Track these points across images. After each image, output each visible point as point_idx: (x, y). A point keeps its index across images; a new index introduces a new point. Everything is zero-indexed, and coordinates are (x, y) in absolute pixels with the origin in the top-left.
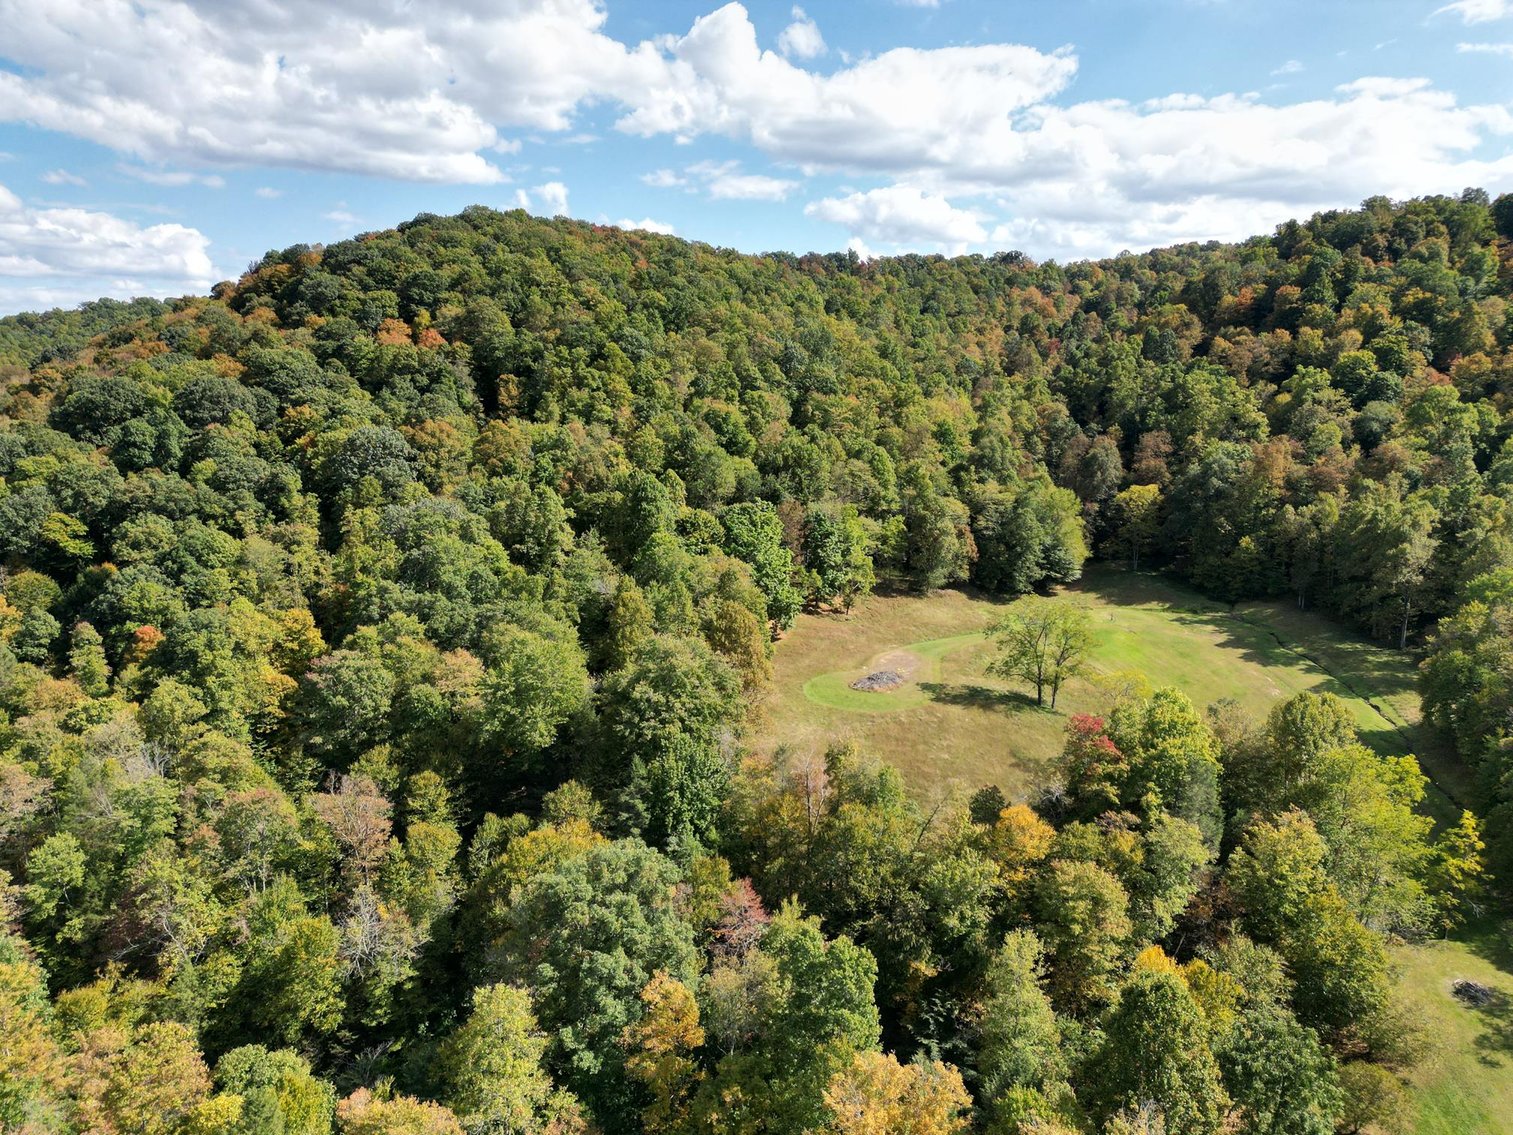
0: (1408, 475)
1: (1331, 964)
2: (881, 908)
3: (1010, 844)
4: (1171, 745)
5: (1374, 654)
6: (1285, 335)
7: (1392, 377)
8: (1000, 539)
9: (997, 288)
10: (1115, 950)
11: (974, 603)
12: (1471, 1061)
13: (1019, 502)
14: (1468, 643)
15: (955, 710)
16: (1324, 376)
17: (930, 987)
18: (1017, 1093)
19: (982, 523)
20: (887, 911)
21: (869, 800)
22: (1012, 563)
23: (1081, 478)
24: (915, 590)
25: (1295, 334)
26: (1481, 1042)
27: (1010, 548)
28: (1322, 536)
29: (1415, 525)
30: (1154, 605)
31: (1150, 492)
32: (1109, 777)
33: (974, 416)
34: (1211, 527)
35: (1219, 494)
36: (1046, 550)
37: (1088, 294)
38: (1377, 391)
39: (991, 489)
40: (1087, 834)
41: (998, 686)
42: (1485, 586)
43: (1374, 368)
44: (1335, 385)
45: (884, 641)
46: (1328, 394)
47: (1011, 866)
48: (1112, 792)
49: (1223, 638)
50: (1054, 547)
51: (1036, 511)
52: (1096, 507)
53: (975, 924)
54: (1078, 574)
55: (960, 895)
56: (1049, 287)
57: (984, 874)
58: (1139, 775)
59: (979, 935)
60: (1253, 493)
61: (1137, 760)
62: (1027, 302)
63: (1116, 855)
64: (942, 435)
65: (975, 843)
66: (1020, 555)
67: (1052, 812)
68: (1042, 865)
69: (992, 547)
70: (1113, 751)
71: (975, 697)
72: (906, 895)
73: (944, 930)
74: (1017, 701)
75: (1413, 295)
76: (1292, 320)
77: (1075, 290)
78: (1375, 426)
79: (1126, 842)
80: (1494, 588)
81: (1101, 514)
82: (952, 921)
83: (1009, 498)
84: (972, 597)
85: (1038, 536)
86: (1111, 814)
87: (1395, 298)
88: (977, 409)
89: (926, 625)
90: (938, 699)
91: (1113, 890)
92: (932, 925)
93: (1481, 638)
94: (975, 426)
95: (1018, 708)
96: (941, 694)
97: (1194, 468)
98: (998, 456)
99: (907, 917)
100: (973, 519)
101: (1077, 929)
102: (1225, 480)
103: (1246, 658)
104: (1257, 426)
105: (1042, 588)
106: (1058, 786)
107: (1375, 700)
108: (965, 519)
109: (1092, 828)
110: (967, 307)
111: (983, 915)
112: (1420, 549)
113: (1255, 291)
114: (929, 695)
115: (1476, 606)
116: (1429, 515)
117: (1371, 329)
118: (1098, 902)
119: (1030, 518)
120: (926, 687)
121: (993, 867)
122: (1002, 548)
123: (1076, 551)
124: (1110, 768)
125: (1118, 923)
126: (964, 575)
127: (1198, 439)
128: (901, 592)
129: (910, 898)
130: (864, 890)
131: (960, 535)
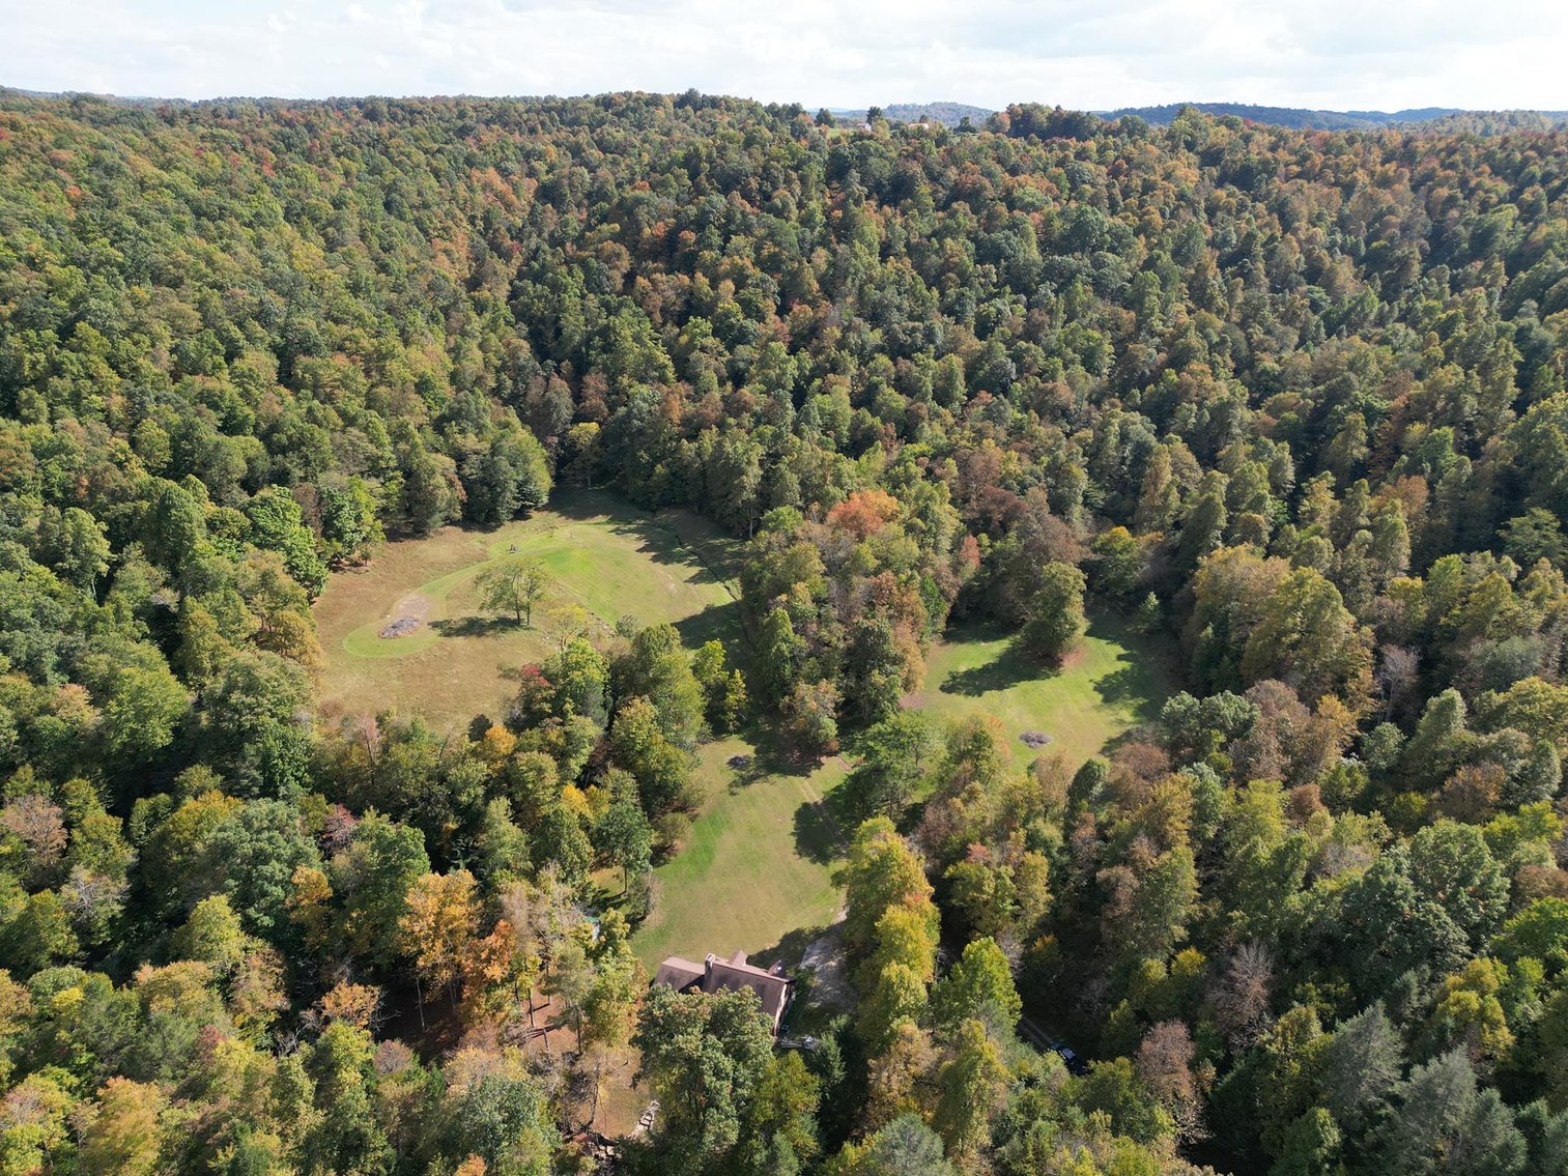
0: (754, 414)
1: (657, 771)
2: (422, 799)
3: (492, 748)
4: (576, 676)
5: (730, 545)
6: (686, 280)
7: (751, 325)
8: (483, 482)
9: (457, 170)
10: (552, 790)
11: (468, 534)
12: (727, 795)
13: (495, 450)
14: (759, 555)
15: (459, 641)
16: (707, 326)
17: (455, 834)
18: (497, 873)
19: (467, 471)
20: (426, 800)
21: (406, 738)
22: (494, 500)
23: (539, 420)
24: (419, 531)
25: (692, 278)
26: (734, 784)
27: (492, 488)
28: (703, 464)
29: (749, 463)
30: (601, 518)
31: (593, 427)
32: (545, 700)
33: (447, 360)
34: (635, 458)
35: (641, 432)
36: (520, 486)
37: (544, 178)
38: (742, 337)
39: (470, 442)
40: (534, 736)
41: (488, 616)
42: (771, 520)
43: (740, 316)
44: (715, 333)
45: (400, 588)
46: (710, 341)
47: (494, 760)
48: (547, 707)
49: (642, 544)
50: (526, 482)
51: (509, 457)
52: (556, 440)
53: (476, 796)
54: (545, 499)
55: (466, 783)
56: (506, 169)
57: (479, 770)
58: (561, 694)
59: (479, 801)
60: (660, 432)
61: (559, 687)
62: (487, 187)
63: (550, 743)
64: (423, 386)
65: (474, 753)
66: (499, 494)
67: (515, 726)
68: (511, 758)
69: (477, 488)
70: (547, 684)
71: (473, 628)
72: (436, 788)
73: (459, 804)
74: (505, 624)
75: (769, 249)
76: (689, 264)
77: (532, 173)
78: (742, 365)
79: (554, 735)
80: (773, 520)
81: (561, 444)
82: (464, 798)
83: (485, 446)
84: (466, 529)
85: (511, 476)
86: (547, 720)
87: (758, 249)
88: (449, 351)
89: (432, 564)
90: (447, 635)
91: (548, 762)
92: (452, 801)
93: (766, 553)
94: (451, 367)
95: (503, 630)
96: (448, 630)
97: (622, 410)
98: (473, 407)
99: (438, 802)
100: (459, 467)
101: (530, 786)
102: (642, 420)
103: (655, 559)
104: (666, 366)
105: (520, 515)
106: (518, 711)
107: (728, 583)
108: (453, 469)
109: (536, 731)
110: (430, 197)
111: (480, 791)
112: (753, 476)
113: (666, 225)
114: (439, 631)
115: (763, 533)
116: (760, 450)
117: (740, 280)
118: (540, 771)
119: (504, 464)
120: (435, 625)
121: (483, 765)
122: (485, 489)
123: (543, 482)
124: (545, 694)
125: (552, 777)
126: (458, 515)
127: (625, 381)
128: (408, 536)
129: (440, 791)
130: (411, 791)
131: (451, 484)
